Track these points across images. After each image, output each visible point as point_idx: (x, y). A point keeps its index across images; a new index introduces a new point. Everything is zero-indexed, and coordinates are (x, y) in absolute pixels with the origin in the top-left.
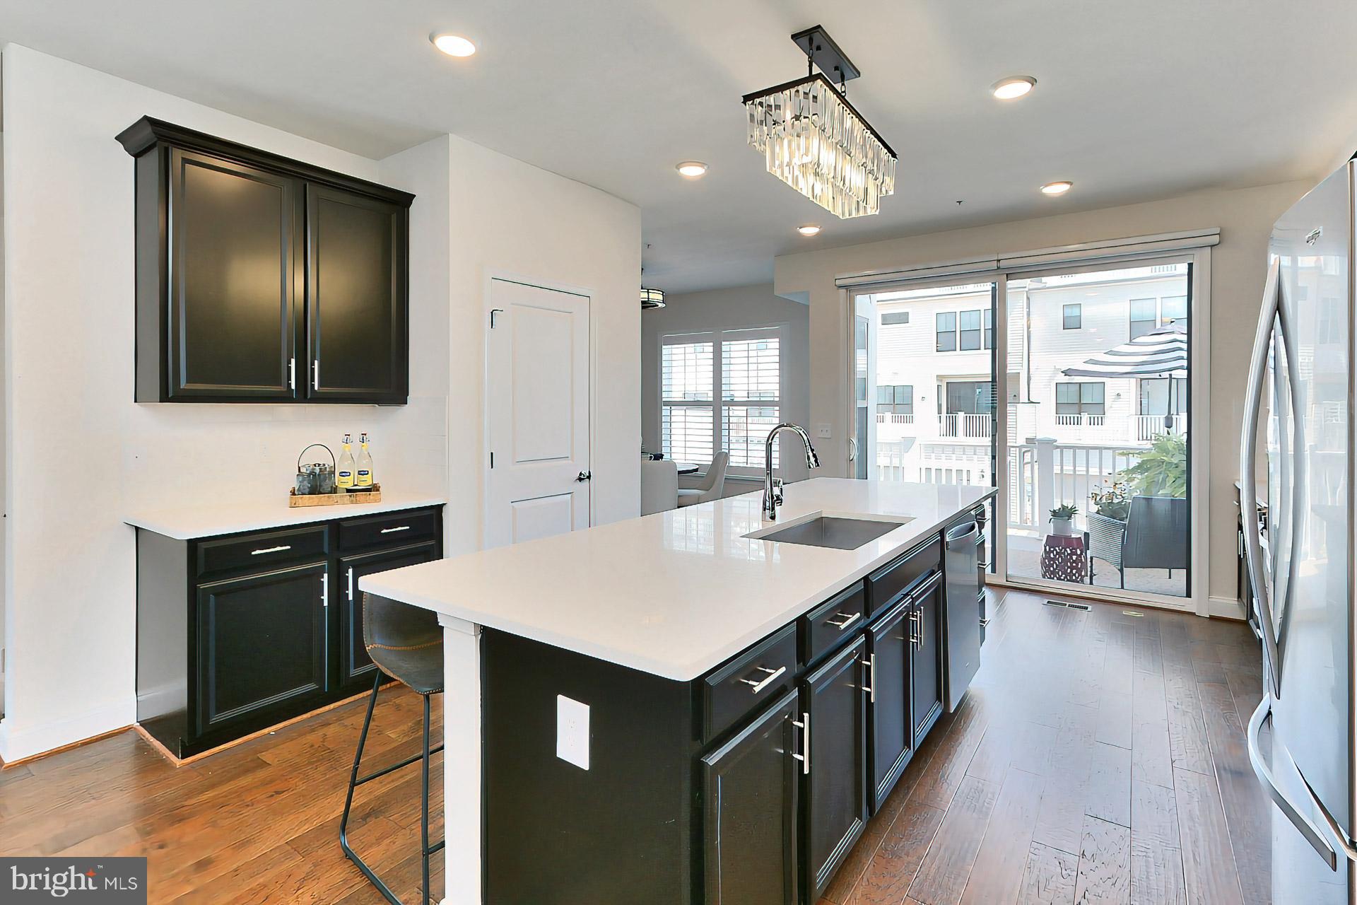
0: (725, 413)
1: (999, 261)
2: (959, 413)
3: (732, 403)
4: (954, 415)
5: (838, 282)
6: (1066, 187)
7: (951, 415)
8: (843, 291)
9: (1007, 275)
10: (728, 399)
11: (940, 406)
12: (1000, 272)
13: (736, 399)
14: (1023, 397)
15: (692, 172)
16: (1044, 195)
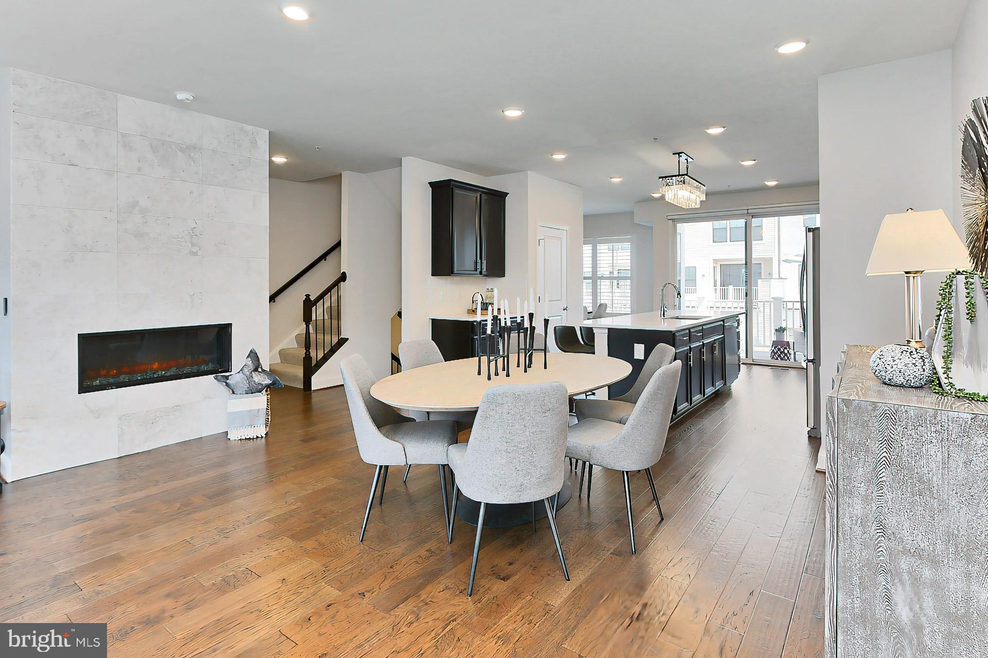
0: (599, 283)
1: (748, 210)
2: (729, 286)
3: (602, 278)
4: (726, 288)
5: (669, 217)
6: (776, 183)
7: (724, 288)
8: (671, 221)
9: (752, 216)
10: (601, 276)
11: (715, 281)
12: (748, 214)
13: (604, 276)
14: (775, 275)
15: (616, 180)
16: (767, 185)
